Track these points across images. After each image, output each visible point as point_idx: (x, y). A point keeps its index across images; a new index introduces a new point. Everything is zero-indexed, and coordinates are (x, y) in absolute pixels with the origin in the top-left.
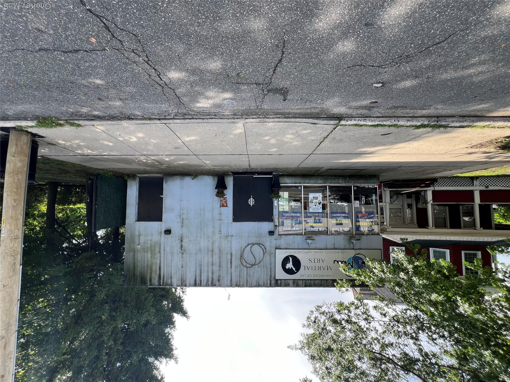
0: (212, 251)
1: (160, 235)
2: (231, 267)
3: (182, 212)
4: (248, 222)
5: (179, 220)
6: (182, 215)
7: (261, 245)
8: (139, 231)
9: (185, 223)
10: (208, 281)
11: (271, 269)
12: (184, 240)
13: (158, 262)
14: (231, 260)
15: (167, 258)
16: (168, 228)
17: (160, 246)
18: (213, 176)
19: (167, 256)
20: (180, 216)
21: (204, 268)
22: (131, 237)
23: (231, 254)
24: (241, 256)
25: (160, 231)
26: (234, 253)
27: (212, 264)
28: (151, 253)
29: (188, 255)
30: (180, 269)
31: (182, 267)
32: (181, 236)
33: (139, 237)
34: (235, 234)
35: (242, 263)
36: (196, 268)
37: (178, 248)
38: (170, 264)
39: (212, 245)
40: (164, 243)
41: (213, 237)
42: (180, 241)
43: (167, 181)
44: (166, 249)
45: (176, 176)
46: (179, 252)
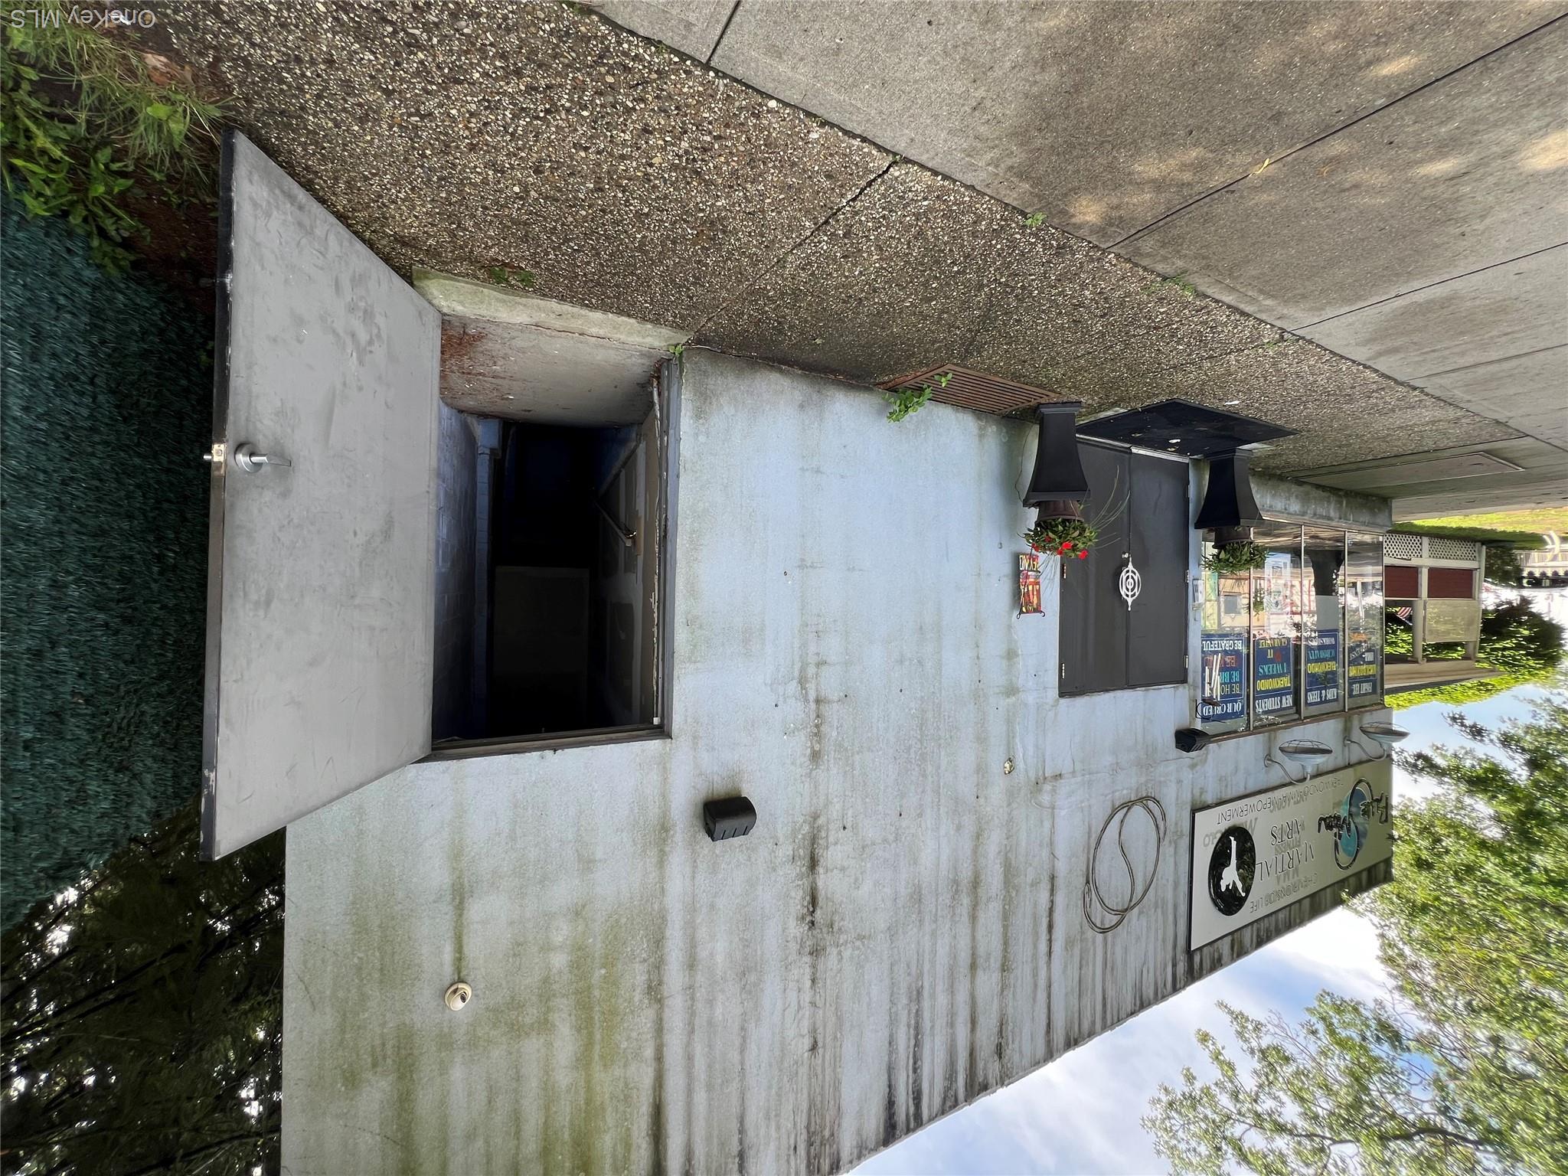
0: (975, 884)
1: (653, 853)
2: (1050, 953)
3: (812, 649)
4: (1111, 694)
5: (796, 710)
6: (811, 670)
7: (1151, 804)
8: (456, 854)
9: (831, 733)
10: (951, 1076)
11: (1175, 907)
12: (834, 855)
13: (645, 1078)
14: (1051, 911)
15: (710, 1023)
16: (720, 788)
17: (658, 942)
19: (711, 1002)
20: (802, 681)
21: (936, 1005)
23: (1053, 878)
24: (1088, 882)
25: (654, 812)
26: (1061, 867)
27: (973, 967)
28: (584, 1026)
29: (847, 954)
30: (803, 1071)
31: (814, 1048)
32: (806, 828)
33: (460, 908)
34: (1066, 769)
35: (1088, 917)
36: (893, 1021)
37: (792, 923)
38: (734, 1056)
39: (975, 851)
40: (691, 909)
41: (982, 800)
42: (802, 866)
44: (703, 954)
46: (793, 947)
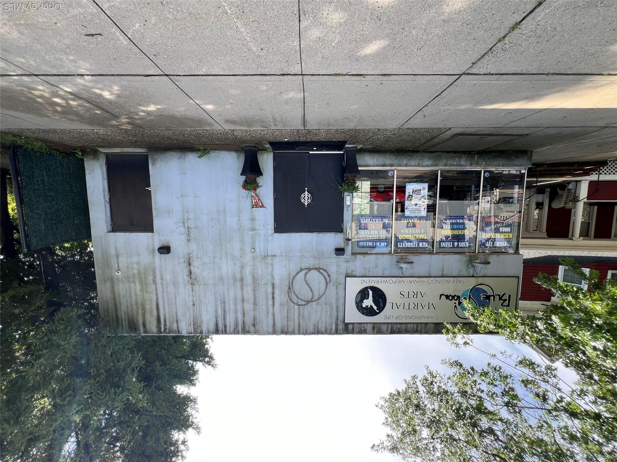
0: (242, 280)
1: (152, 255)
2: (274, 305)
3: (186, 216)
4: (300, 234)
5: (182, 229)
6: (186, 221)
7: (321, 271)
8: (116, 249)
9: (192, 235)
10: (236, 325)
11: (337, 307)
12: (195, 263)
13: (155, 299)
14: (273, 293)
15: (167, 291)
16: (165, 244)
17: (154, 273)
18: (236, 151)
19: (167, 288)
20: (184, 223)
21: (230, 307)
22: (103, 258)
23: (273, 285)
24: (289, 289)
25: (151, 248)
26: (277, 282)
27: (243, 301)
28: (141, 284)
29: (201, 287)
30: (191, 309)
31: (194, 305)
32: (187, 256)
33: (117, 258)
34: (278, 253)
35: (291, 299)
36: (216, 306)
37: (185, 277)
38: (174, 301)
39: (241, 271)
40: (161, 268)
41: (243, 258)
42: (186, 265)
43: (154, 161)
44: (164, 277)
45: (171, 152)
46: (186, 282)
